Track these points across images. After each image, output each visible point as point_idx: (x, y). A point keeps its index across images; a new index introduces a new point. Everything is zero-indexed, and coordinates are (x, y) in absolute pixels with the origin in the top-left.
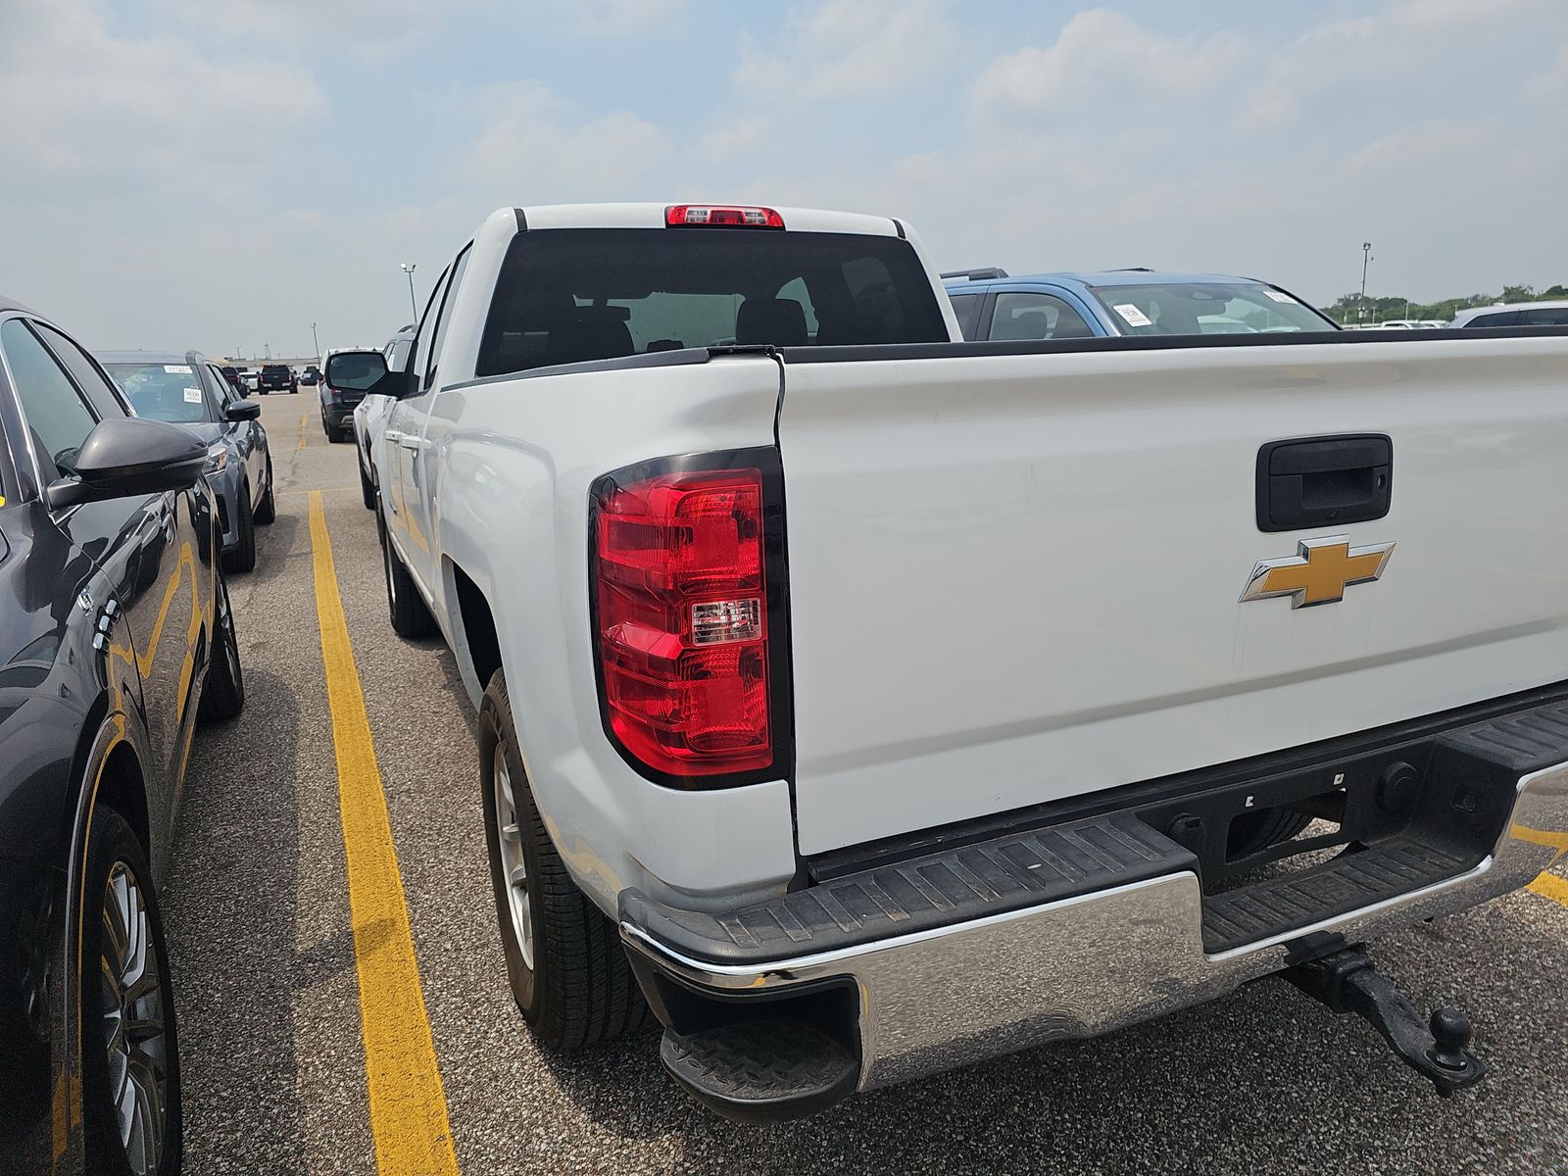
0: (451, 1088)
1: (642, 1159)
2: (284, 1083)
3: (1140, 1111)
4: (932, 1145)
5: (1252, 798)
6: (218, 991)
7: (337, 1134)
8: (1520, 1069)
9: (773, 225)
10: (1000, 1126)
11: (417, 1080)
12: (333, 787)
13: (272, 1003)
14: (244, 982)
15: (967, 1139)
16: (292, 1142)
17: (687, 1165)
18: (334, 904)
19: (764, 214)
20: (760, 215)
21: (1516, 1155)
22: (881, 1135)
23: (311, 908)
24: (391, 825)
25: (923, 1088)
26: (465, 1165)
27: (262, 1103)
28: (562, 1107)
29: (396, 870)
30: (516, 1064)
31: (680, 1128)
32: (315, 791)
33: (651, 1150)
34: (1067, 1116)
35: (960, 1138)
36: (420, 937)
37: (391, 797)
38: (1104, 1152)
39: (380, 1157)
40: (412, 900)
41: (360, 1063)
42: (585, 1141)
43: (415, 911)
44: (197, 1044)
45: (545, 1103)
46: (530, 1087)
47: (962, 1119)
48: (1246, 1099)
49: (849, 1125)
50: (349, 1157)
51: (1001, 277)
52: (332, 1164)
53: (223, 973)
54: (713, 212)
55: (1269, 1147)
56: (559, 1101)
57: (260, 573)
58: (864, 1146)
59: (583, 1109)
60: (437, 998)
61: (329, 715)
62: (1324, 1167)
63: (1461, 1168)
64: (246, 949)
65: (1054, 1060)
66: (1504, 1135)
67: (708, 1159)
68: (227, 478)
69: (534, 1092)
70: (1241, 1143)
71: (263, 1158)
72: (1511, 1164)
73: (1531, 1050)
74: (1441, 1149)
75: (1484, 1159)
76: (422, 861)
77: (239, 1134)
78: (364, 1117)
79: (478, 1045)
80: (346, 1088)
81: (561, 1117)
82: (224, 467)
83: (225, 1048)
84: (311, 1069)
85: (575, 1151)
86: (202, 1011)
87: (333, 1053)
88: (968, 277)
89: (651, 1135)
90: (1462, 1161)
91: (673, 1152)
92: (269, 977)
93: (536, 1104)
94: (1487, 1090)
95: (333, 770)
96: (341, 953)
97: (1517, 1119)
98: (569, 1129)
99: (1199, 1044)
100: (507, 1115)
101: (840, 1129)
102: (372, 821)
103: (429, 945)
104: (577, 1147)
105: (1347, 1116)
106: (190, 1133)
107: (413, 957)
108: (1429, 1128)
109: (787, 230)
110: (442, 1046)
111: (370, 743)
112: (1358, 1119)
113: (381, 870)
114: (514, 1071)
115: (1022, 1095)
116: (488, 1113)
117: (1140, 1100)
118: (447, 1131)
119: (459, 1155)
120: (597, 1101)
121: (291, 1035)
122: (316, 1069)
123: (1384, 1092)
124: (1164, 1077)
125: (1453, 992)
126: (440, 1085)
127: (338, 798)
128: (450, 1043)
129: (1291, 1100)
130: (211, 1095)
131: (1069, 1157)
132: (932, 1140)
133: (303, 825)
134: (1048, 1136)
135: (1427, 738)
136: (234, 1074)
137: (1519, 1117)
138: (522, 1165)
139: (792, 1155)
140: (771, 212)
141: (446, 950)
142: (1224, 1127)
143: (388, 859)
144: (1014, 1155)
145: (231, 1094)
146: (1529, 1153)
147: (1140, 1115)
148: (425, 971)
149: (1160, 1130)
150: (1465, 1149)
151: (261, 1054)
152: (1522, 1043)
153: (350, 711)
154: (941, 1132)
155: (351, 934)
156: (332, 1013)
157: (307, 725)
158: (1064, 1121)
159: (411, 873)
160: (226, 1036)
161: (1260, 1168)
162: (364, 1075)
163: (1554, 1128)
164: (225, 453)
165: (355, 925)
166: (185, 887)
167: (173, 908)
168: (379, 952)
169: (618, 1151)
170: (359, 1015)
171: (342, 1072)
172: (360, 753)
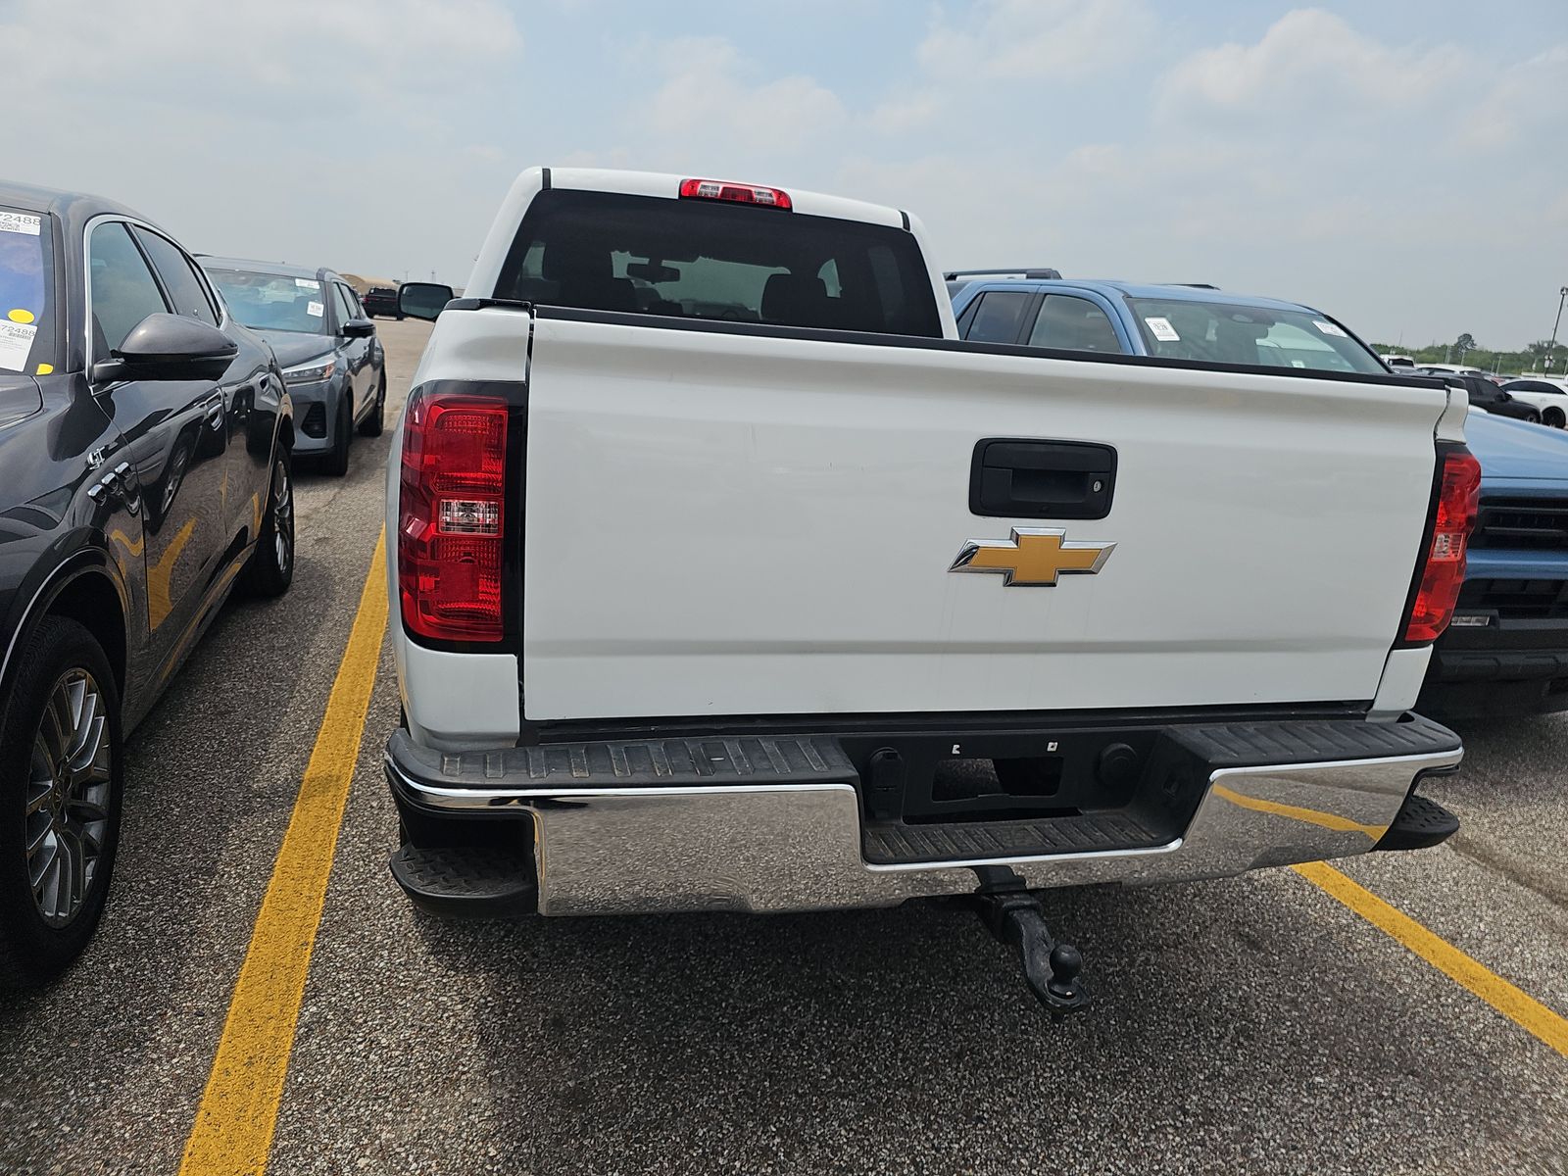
0: (329, 909)
1: (455, 988)
2: (201, 882)
3: (892, 1030)
4: (698, 1022)
5: (958, 746)
6: (178, 806)
7: (226, 926)
8: (1262, 1064)
9: (780, 206)
10: (764, 1019)
11: (305, 899)
12: (335, 666)
13: (216, 823)
14: (201, 804)
15: (730, 1023)
16: (189, 926)
17: (489, 999)
18: (297, 756)
19: (773, 194)
20: (770, 195)
21: (1211, 1128)
22: (661, 1007)
23: (277, 757)
24: (370, 702)
25: (715, 979)
26: (314, 967)
27: (178, 894)
28: (410, 939)
29: (359, 739)
30: (388, 902)
31: (497, 972)
32: (320, 666)
33: (467, 983)
34: (826, 1022)
35: (726, 1021)
36: (356, 793)
37: (379, 681)
38: (841, 1054)
39: (252, 948)
40: (361, 764)
41: (266, 878)
42: (417, 967)
43: (360, 773)
44: (146, 843)
45: (398, 933)
46: (392, 920)
47: (734, 1008)
48: (993, 1038)
49: (638, 994)
50: (229, 944)
51: (1055, 278)
52: (213, 947)
53: (188, 794)
54: (724, 188)
55: (989, 1078)
56: (410, 935)
57: (350, 478)
58: (642, 1012)
59: (427, 943)
60: (349, 842)
61: (357, 606)
62: (1029, 1102)
63: (1153, 1127)
64: (213, 779)
65: (839, 978)
66: (1211, 1111)
67: (509, 997)
68: (332, 387)
69: (393, 925)
70: (965, 1071)
71: (163, 932)
72: (1202, 1133)
73: (1283, 1052)
74: (1144, 1110)
75: (1179, 1125)
76: (383, 735)
77: (151, 913)
78: (252, 918)
79: (365, 882)
80: (248, 895)
81: (406, 946)
82: (329, 377)
83: (167, 849)
84: (226, 876)
85: (405, 972)
86: (160, 819)
87: (248, 867)
88: (1025, 275)
89: (471, 969)
90: (1158, 1123)
91: (483, 988)
92: (222, 803)
93: (391, 933)
94: (1219, 1074)
95: (341, 652)
96: (288, 795)
97: (1232, 1101)
98: (408, 956)
99: (976, 990)
100: (364, 938)
101: (628, 996)
102: (356, 698)
103: (360, 801)
104: (408, 970)
105: (1075, 1068)
106: (115, 906)
107: (342, 808)
108: (1145, 1092)
109: (794, 211)
110: (336, 877)
111: (382, 634)
112: (1083, 1073)
113: (347, 735)
114: (384, 906)
115: (796, 999)
116: (350, 932)
117: (897, 1022)
118: (312, 939)
119: (313, 959)
120: (440, 941)
121: (221, 849)
122: (230, 877)
123: (1122, 1057)
124: (929, 1009)
125: (1240, 993)
126: (321, 905)
127: (336, 674)
128: (343, 877)
129: (1032, 1047)
130: (143, 881)
131: (809, 1052)
132: (700, 1018)
133: (298, 691)
134: (802, 1034)
135: (1155, 727)
136: (166, 869)
137: (1234, 1100)
138: (359, 974)
139: (579, 1007)
140: (780, 194)
141: (372, 807)
142: (959, 1056)
143: (356, 729)
144: (764, 1041)
145: (158, 883)
146: (1225, 1129)
147: (890, 1033)
148: (348, 819)
149: (900, 1047)
150: (1167, 1114)
151: (192, 858)
152: (1279, 1045)
153: (376, 606)
154: (712, 1014)
155: (300, 782)
156: (260, 838)
157: (336, 613)
158: (822, 1025)
159: (369, 743)
160: (170, 841)
161: (972, 1092)
162: (265, 888)
163: (1262, 1115)
164: (334, 364)
165: (307, 775)
166: (184, 724)
167: (169, 738)
168: (317, 800)
169: (440, 979)
170: (280, 843)
171: (250, 883)
172: (370, 641)
